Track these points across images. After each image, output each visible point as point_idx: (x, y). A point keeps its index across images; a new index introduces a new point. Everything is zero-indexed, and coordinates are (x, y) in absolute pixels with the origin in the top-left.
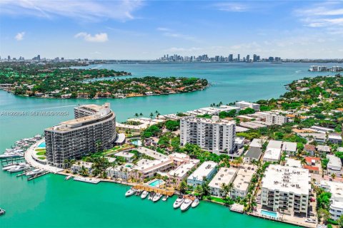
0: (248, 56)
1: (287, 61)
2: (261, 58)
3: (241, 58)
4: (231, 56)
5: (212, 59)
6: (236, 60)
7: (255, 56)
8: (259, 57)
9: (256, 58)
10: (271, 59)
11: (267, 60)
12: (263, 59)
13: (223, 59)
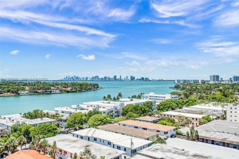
0: (127, 77)
1: (153, 80)
3: (122, 78)
4: (115, 76)
5: (102, 79)
7: (131, 77)
8: (134, 78)
9: (132, 78)
10: (143, 79)
11: (140, 80)
12: (137, 79)
13: (110, 79)
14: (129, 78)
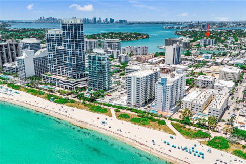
2: (115, 21)
3: (102, 20)
4: (95, 19)
6: (98, 22)
7: (111, 19)
8: (113, 20)
9: (112, 21)
10: (121, 21)
12: (117, 22)
13: (89, 21)
14: (109, 20)
